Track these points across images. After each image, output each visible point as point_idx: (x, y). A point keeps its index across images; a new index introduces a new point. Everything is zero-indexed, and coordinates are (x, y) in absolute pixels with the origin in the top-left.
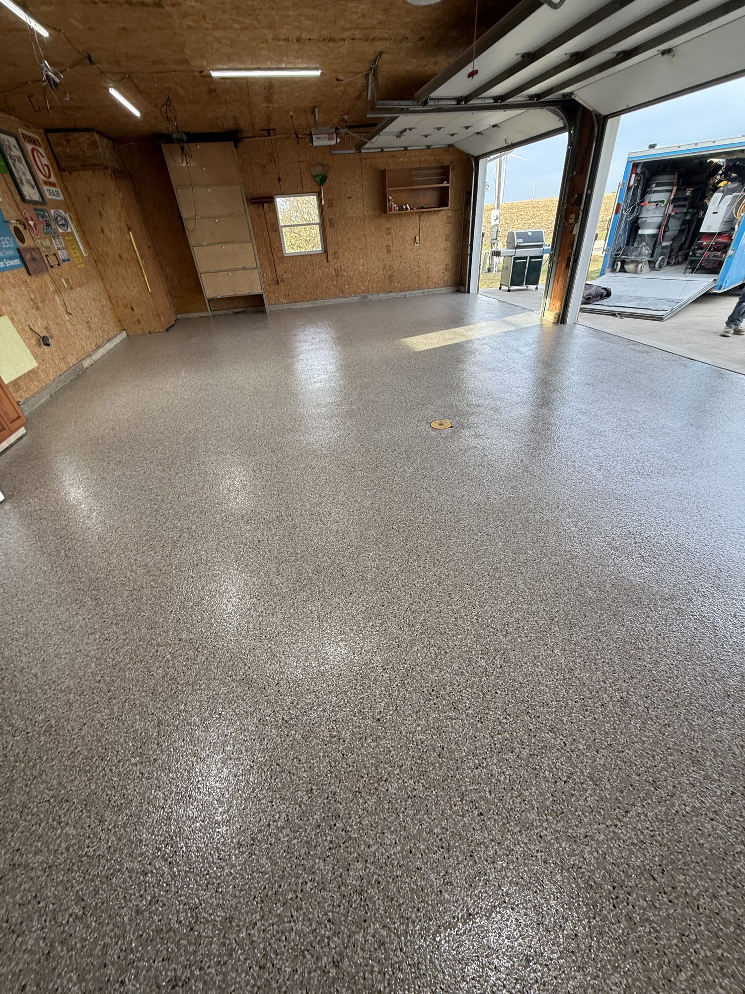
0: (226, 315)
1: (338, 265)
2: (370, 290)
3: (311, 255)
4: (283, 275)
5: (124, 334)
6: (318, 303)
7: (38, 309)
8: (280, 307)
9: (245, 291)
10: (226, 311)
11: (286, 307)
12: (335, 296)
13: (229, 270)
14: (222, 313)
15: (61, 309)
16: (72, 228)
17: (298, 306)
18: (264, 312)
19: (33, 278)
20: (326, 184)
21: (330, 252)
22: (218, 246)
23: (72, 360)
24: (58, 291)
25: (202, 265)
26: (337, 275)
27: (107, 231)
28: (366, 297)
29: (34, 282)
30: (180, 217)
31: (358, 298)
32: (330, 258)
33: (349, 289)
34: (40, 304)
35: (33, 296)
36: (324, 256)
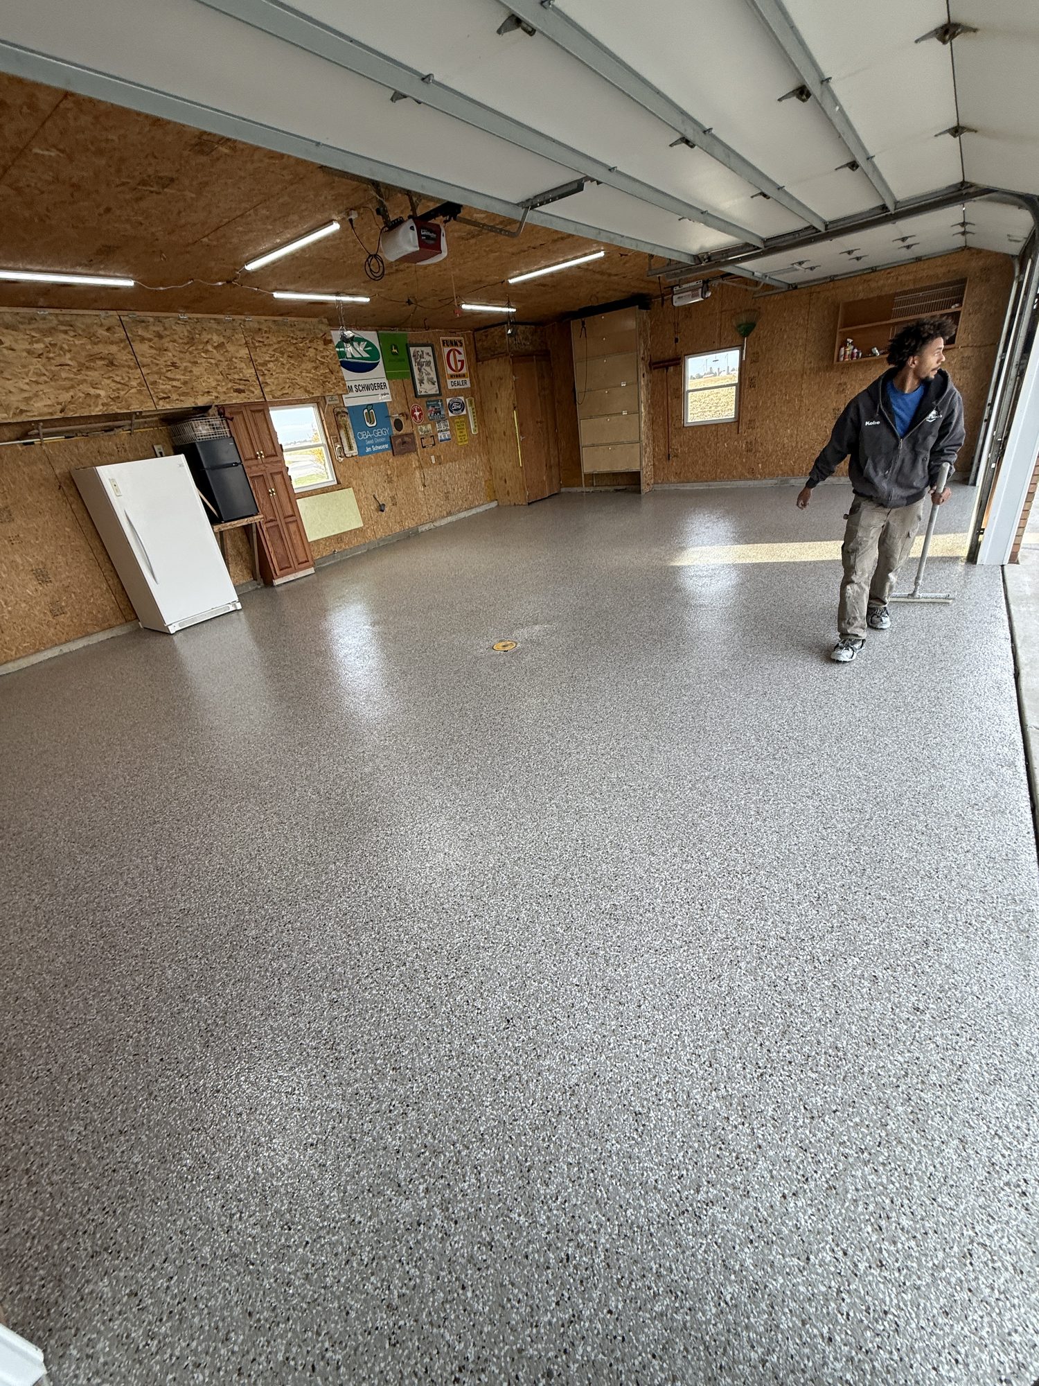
0: (607, 492)
1: (752, 438)
2: (796, 472)
3: (716, 425)
4: (677, 450)
5: (494, 504)
6: (716, 485)
7: (390, 481)
8: (666, 487)
9: (621, 467)
10: (607, 488)
11: (673, 488)
12: (741, 477)
13: (609, 444)
14: (603, 489)
15: (419, 481)
16: (469, 411)
17: (688, 487)
18: (639, 492)
19: (396, 458)
20: (753, 334)
21: (745, 420)
22: (602, 419)
23: (409, 524)
24: (421, 467)
25: (585, 438)
26: (749, 450)
27: (499, 410)
28: (786, 481)
29: (395, 462)
30: (574, 390)
31: (775, 481)
32: (743, 428)
33: (763, 468)
34: (395, 479)
35: (389, 472)
36: (735, 427)
